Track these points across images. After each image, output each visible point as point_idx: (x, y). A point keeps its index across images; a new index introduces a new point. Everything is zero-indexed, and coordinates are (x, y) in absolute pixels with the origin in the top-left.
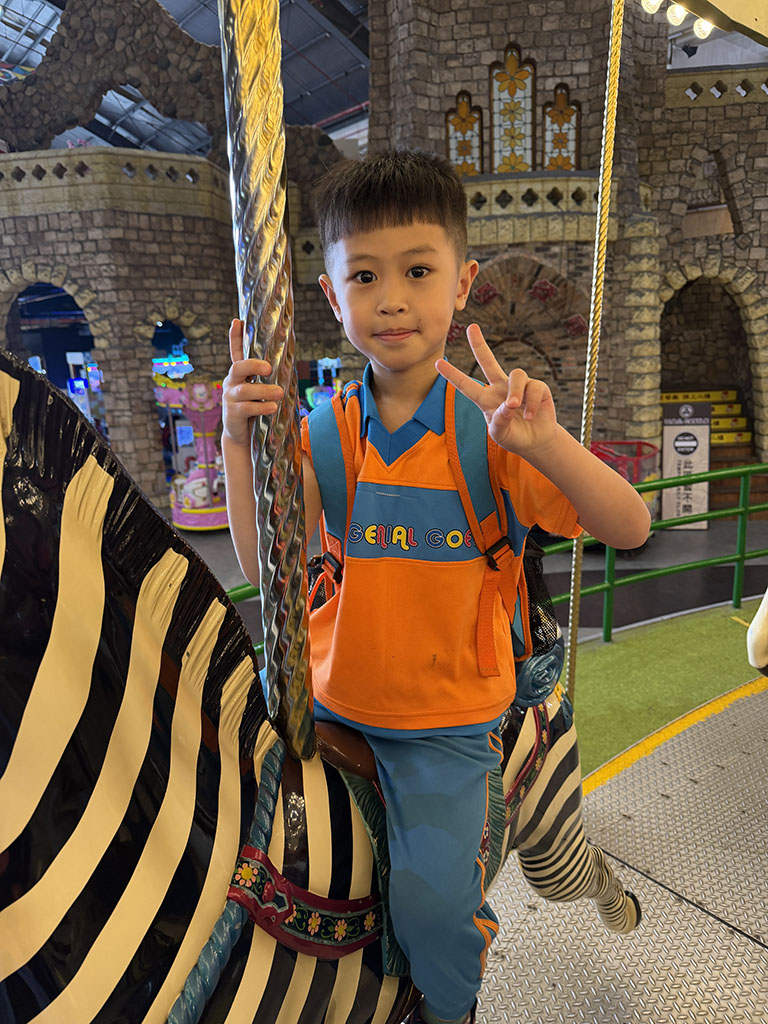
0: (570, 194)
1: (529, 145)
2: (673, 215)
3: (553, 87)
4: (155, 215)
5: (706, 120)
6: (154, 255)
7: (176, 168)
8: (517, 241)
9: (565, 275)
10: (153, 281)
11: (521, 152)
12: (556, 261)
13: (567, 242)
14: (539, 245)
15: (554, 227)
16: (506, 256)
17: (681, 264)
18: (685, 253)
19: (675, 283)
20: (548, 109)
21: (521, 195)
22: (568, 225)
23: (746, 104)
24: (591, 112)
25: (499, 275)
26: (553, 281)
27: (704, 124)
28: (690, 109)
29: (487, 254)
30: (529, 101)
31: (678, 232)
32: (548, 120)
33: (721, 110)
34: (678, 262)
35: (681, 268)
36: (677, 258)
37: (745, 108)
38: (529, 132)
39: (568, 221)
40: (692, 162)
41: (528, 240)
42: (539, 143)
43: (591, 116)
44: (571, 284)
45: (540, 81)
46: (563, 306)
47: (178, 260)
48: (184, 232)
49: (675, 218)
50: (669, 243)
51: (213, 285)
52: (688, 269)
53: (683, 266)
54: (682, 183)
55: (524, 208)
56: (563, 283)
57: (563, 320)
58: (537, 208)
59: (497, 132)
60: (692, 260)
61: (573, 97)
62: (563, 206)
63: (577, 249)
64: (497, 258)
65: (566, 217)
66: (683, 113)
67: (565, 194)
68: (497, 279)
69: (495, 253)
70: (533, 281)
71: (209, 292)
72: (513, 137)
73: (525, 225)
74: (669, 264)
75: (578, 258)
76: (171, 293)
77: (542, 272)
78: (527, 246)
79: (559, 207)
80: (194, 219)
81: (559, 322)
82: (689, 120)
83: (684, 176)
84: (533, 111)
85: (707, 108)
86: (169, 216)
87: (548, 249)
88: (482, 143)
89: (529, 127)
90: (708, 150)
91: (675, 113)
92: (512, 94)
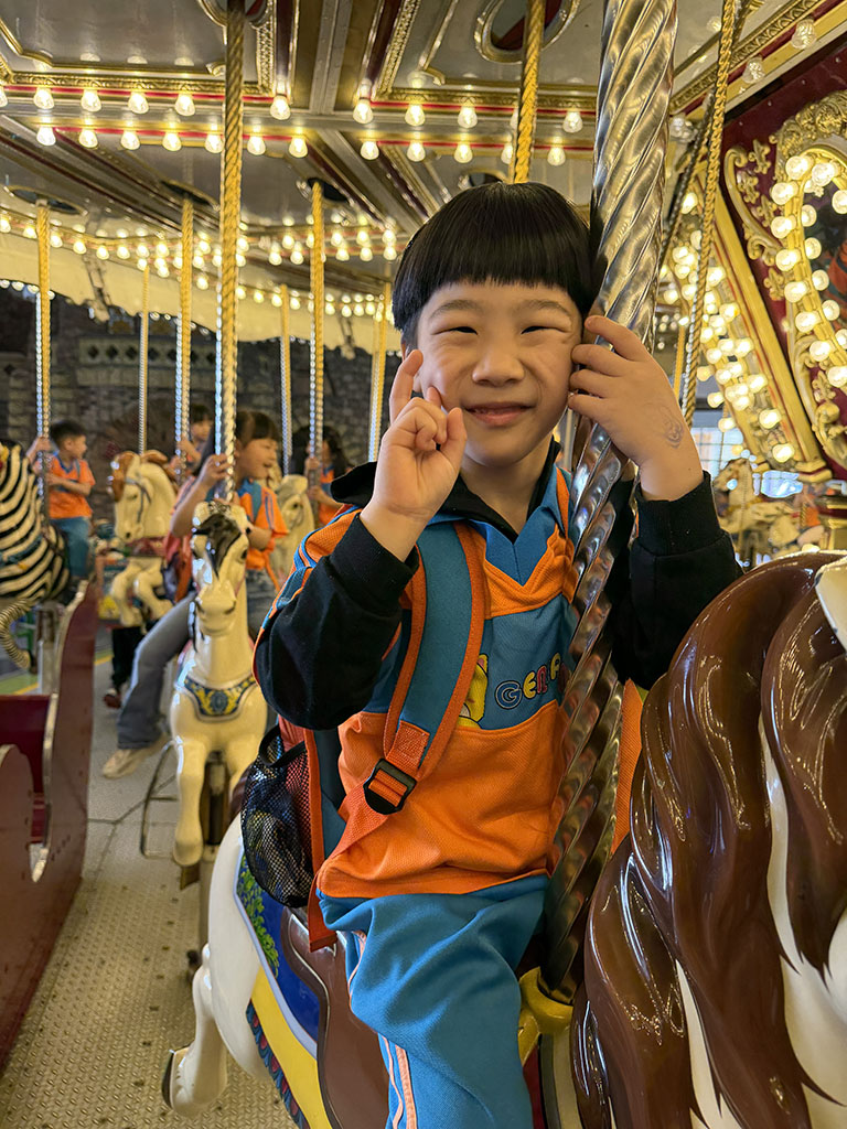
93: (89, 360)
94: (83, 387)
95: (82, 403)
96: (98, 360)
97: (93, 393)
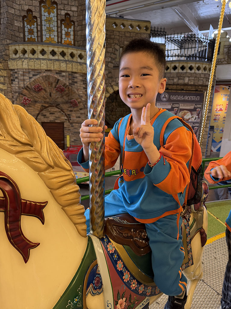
0: (69, 54)
1: (56, 35)
2: (109, 67)
3: (64, 14)
5: (119, 36)
8: (48, 69)
9: (68, 84)
11: (53, 37)
12: (64, 78)
13: (68, 71)
14: (57, 72)
15: (63, 66)
16: (44, 74)
17: (112, 84)
18: (113, 81)
19: (110, 91)
20: (63, 22)
21: (50, 51)
22: (68, 65)
23: (132, 32)
24: (78, 25)
25: (43, 81)
26: (64, 86)
27: (118, 37)
28: (114, 31)
29: (37, 73)
30: (56, 18)
31: (111, 73)
32: (63, 26)
33: (123, 33)
34: (111, 84)
35: (112, 86)
36: (110, 82)
37: (131, 34)
38: (56, 30)
39: (68, 64)
40: (115, 50)
41: (53, 69)
42: (60, 34)
43: (78, 27)
44: (70, 87)
45: (59, 11)
46: (69, 96)
49: (109, 68)
50: (108, 77)
52: (114, 87)
53: (113, 86)
54: (111, 56)
55: (51, 57)
56: (68, 87)
57: (69, 101)
58: (56, 57)
59: (44, 28)
60: (115, 84)
61: (71, 19)
62: (66, 58)
63: (72, 75)
64: (41, 74)
65: (67, 62)
66: (111, 32)
67: (67, 54)
68: (42, 83)
69: (40, 73)
70: (56, 85)
72: (50, 31)
73: (51, 63)
74: (108, 84)
75: (73, 78)
77: (59, 82)
78: (53, 71)
79: (65, 58)
81: (68, 101)
82: (113, 35)
83: (112, 54)
84: (57, 22)
85: (119, 32)
87: (61, 74)
88: (38, 31)
89: (56, 28)
90: (120, 46)
91: (108, 32)
92: (49, 14)
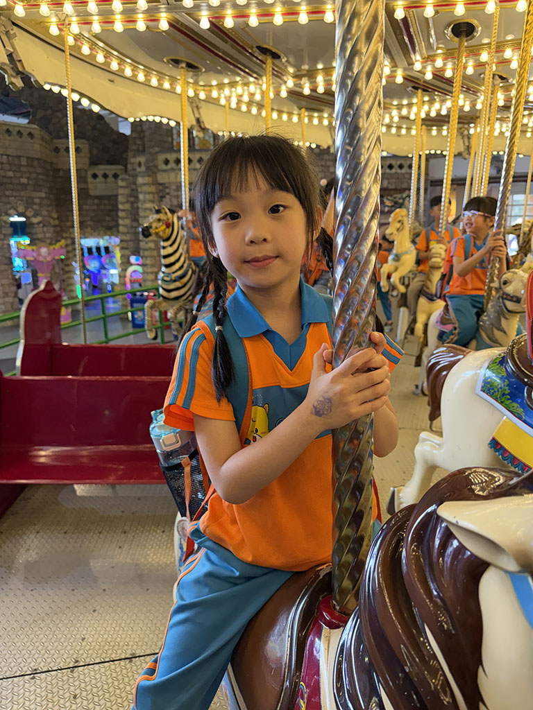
4: (12, 156)
6: (10, 178)
7: (22, 131)
10: (11, 192)
47: (24, 181)
48: (27, 166)
51: (43, 195)
71: (41, 199)
76: (20, 198)
80: (33, 159)
86: (19, 157)
93: (164, 167)
94: (161, 184)
95: (161, 194)
96: (169, 166)
97: (167, 187)
